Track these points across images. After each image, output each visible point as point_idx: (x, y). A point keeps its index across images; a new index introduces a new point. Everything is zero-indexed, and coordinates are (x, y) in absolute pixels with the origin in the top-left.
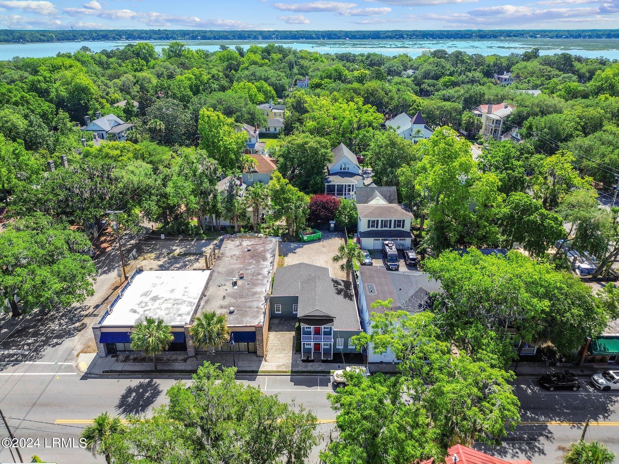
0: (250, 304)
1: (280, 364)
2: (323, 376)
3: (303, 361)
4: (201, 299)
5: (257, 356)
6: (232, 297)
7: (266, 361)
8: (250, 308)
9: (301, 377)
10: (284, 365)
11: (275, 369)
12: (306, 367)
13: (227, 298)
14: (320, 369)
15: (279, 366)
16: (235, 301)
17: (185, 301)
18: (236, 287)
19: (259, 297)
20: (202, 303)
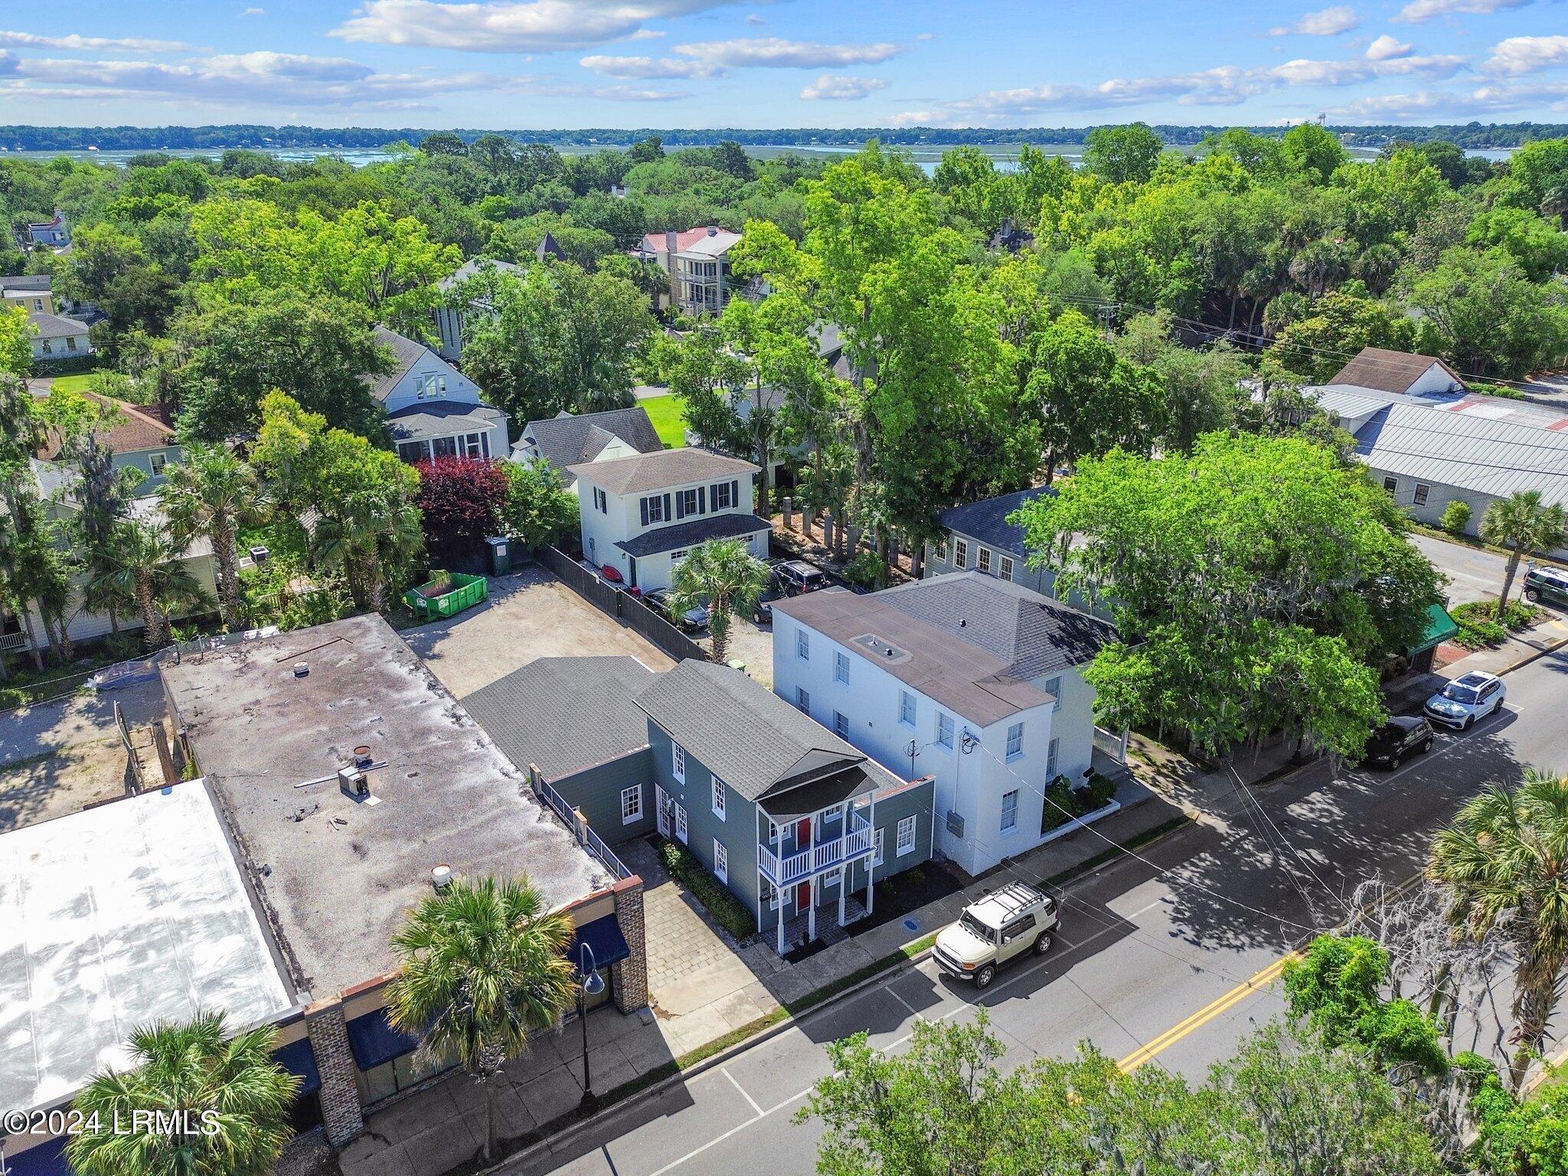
0: (487, 835)
1: (727, 1000)
2: (894, 974)
3: (792, 957)
4: (256, 890)
5: (622, 1012)
6: (391, 837)
7: (666, 1015)
8: (502, 846)
9: (831, 1011)
10: (741, 1000)
11: (724, 1028)
12: (818, 972)
13: (372, 847)
14: (864, 960)
15: (730, 1012)
16: (417, 845)
17: (187, 923)
18: (372, 801)
19: (500, 802)
20: (280, 902)
